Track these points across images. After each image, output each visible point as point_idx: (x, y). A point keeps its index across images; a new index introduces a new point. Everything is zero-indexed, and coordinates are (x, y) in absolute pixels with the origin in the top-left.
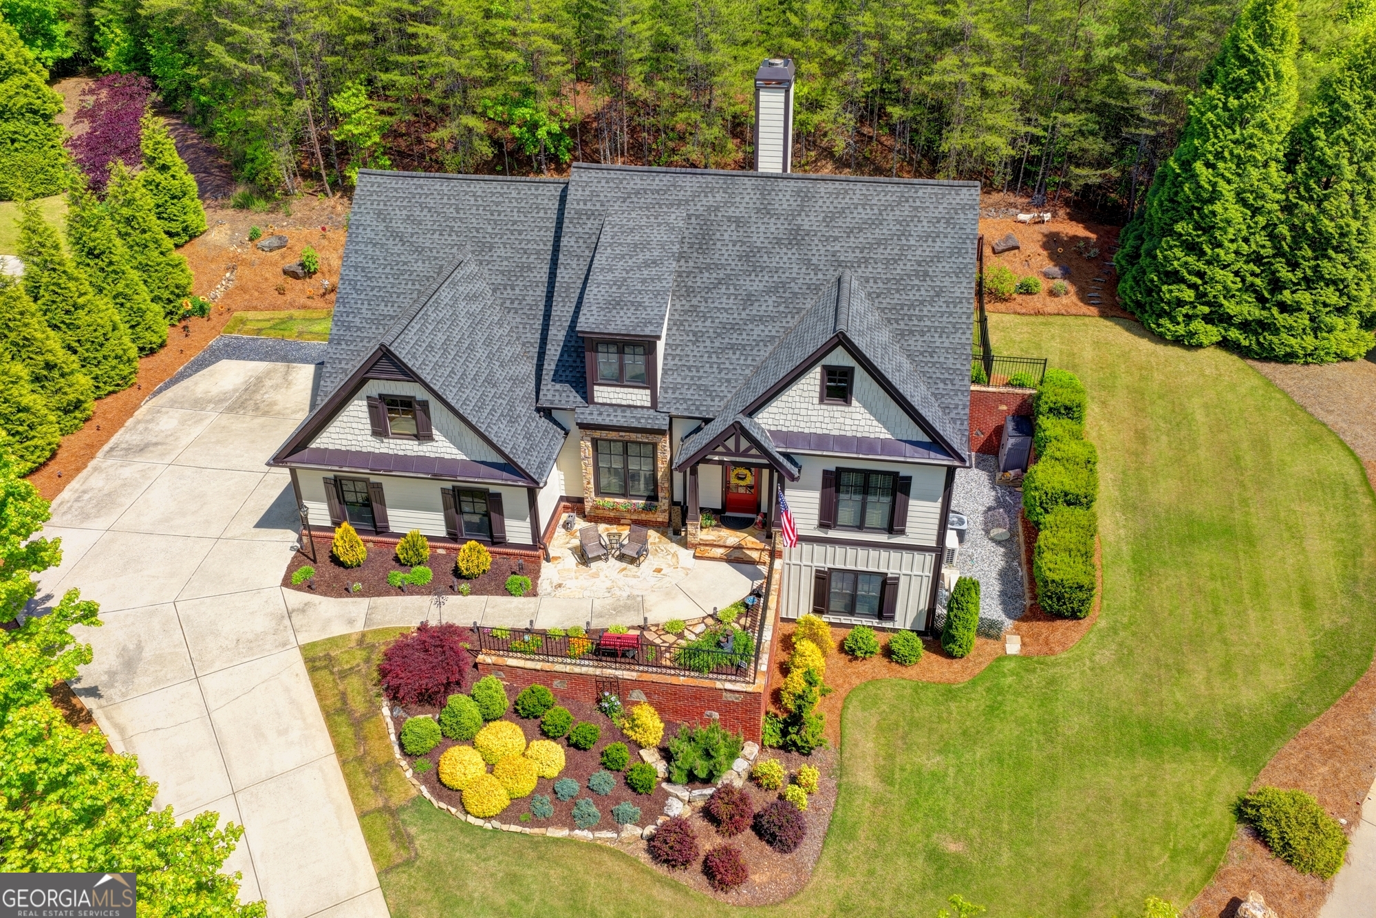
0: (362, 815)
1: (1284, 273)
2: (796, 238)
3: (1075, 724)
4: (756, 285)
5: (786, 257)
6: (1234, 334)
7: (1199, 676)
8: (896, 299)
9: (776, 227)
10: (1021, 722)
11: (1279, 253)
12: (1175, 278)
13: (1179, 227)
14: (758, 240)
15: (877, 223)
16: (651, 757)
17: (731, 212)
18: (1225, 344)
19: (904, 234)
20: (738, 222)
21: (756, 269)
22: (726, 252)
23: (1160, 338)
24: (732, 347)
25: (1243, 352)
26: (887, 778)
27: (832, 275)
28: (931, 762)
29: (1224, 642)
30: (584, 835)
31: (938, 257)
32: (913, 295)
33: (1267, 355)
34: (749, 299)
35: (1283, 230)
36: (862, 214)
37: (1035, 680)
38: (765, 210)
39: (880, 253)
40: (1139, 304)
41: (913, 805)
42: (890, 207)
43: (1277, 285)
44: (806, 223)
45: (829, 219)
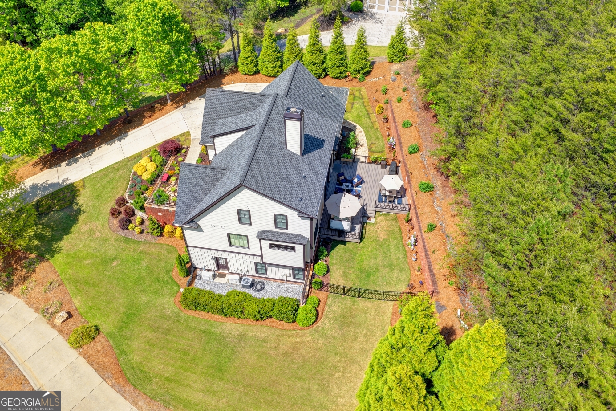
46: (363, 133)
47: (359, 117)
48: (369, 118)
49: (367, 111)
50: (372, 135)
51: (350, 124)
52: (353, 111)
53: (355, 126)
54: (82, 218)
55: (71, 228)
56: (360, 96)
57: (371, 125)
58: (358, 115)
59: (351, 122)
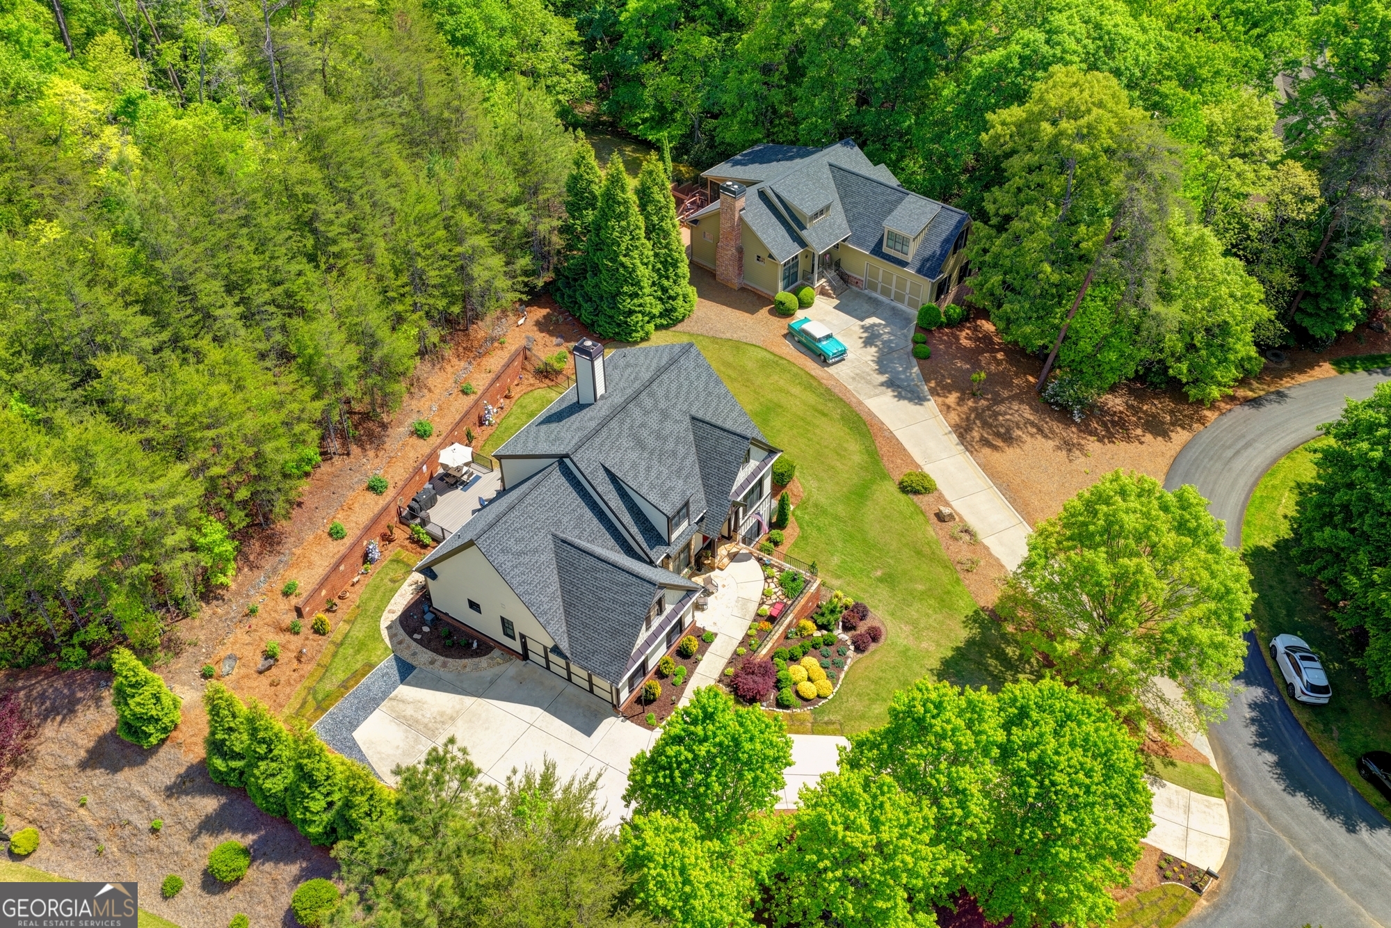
0: (813, 733)
1: (665, 283)
2: (665, 415)
3: (841, 510)
4: (670, 445)
5: (669, 426)
6: (658, 321)
7: (838, 464)
8: (711, 410)
9: (655, 417)
10: (831, 525)
11: (661, 276)
12: (631, 312)
13: (625, 289)
14: (655, 427)
15: (680, 386)
16: (817, 634)
17: (637, 423)
18: (658, 328)
19: (691, 383)
20: (643, 425)
21: (665, 439)
22: (651, 442)
23: (636, 343)
24: (687, 477)
25: (666, 327)
26: (839, 577)
27: (688, 419)
28: (836, 560)
29: (826, 447)
30: (846, 668)
31: (707, 383)
32: (714, 404)
33: (677, 322)
34: (674, 453)
35: (659, 266)
36: (674, 386)
37: (811, 510)
38: (647, 413)
39: (692, 396)
40: (618, 334)
41: (854, 575)
42: (678, 376)
43: (664, 290)
44: (662, 405)
45: (667, 397)
46: (389, 607)
47: (361, 647)
48: (346, 636)
49: (334, 655)
50: (378, 597)
51: (391, 637)
52: (358, 666)
53: (389, 628)
54: (936, 664)
55: (953, 657)
56: (310, 698)
57: (359, 620)
58: (358, 651)
59: (387, 641)
